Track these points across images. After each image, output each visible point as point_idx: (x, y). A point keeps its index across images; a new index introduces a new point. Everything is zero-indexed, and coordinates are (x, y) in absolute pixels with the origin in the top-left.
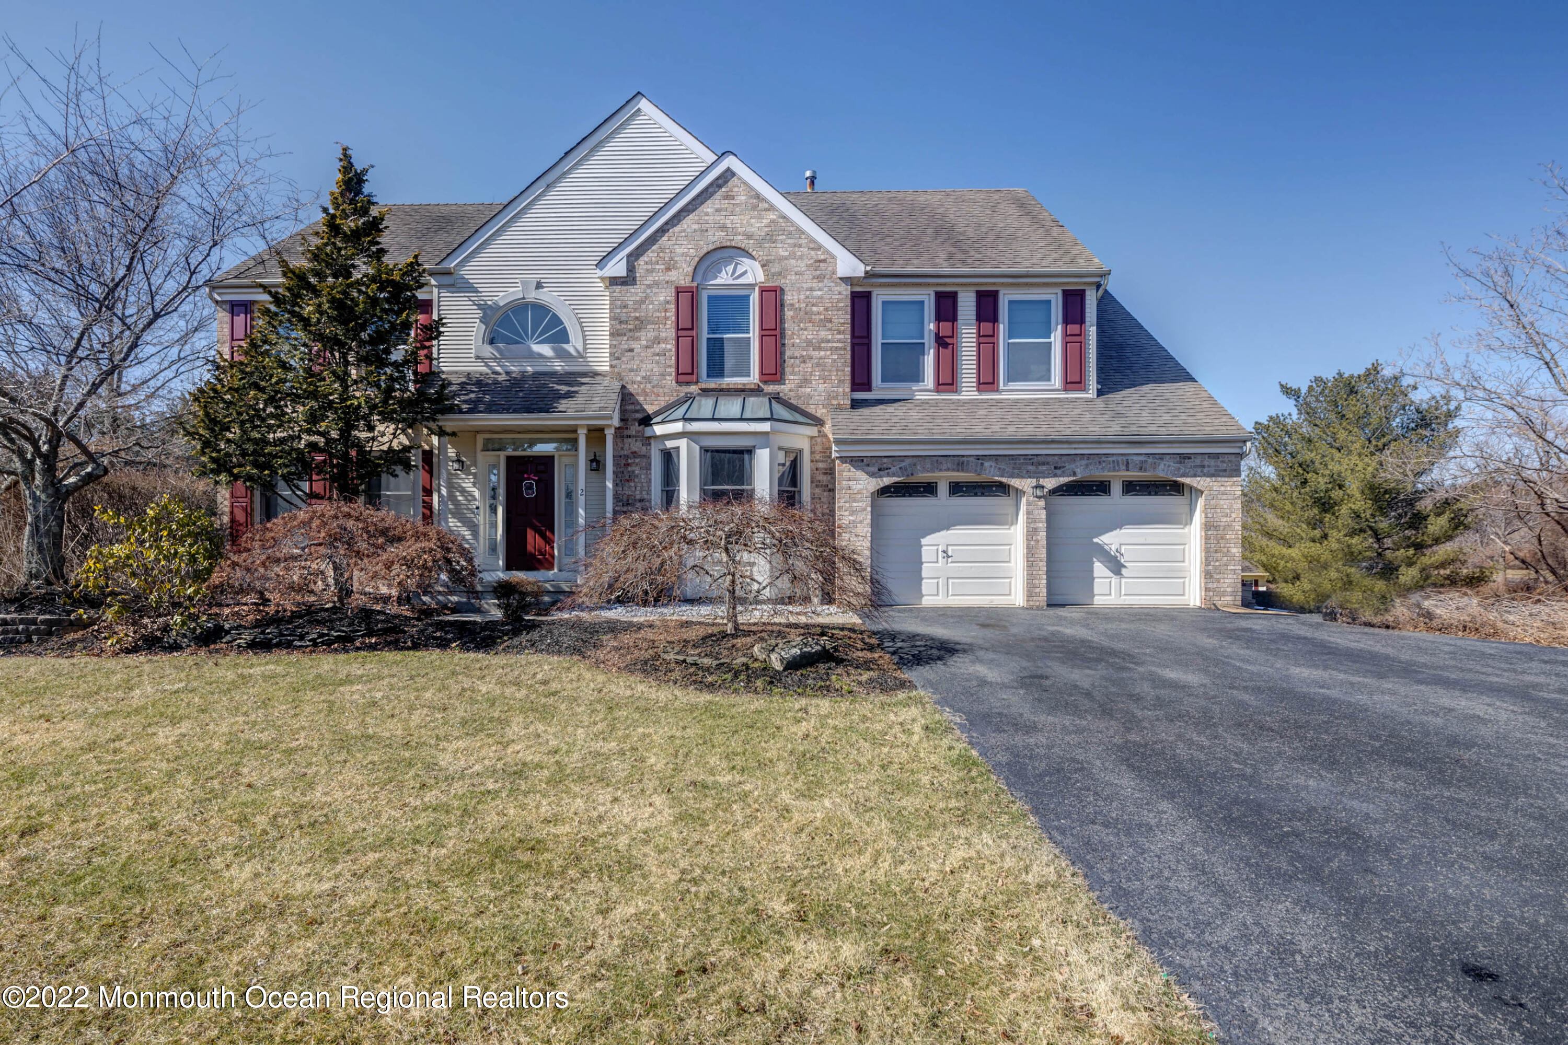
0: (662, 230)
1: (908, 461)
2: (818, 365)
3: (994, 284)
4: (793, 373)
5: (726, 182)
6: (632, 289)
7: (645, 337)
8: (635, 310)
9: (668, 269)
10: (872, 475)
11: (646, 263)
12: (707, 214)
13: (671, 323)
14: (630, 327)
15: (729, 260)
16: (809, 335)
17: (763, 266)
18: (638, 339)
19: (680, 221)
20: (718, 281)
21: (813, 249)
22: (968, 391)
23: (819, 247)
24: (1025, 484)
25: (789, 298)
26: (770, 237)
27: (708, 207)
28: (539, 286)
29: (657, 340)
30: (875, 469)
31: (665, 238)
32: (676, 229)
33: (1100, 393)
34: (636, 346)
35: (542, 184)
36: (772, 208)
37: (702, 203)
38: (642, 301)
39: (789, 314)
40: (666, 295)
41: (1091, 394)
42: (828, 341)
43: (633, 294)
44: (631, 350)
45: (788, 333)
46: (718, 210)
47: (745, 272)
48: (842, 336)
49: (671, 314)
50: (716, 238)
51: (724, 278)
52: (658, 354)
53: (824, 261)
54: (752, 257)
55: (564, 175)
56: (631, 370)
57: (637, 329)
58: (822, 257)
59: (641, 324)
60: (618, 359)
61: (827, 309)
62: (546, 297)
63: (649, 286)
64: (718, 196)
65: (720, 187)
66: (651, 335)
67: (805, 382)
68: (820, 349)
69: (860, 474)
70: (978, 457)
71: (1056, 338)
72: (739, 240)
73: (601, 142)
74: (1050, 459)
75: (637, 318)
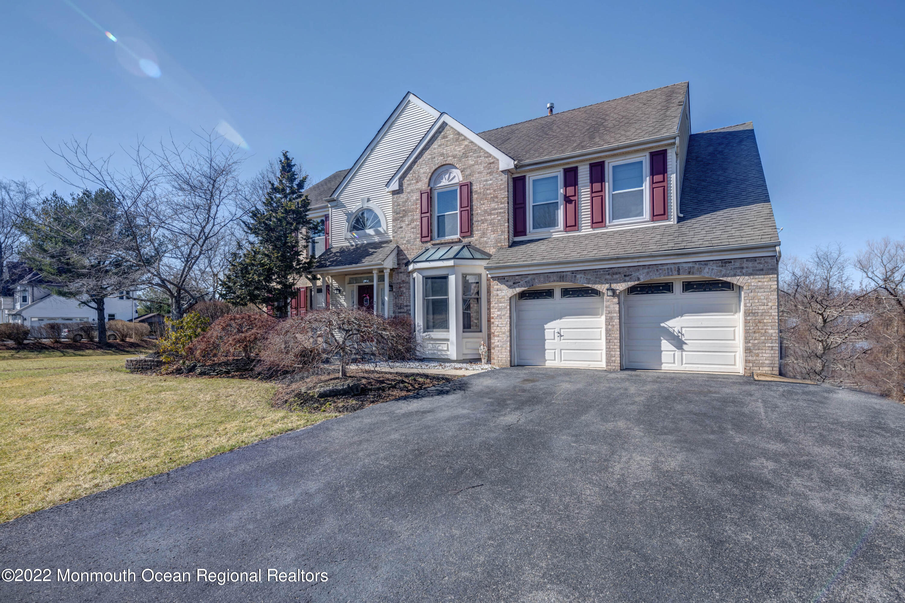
0: (414, 162)
1: (530, 277)
2: (491, 224)
3: (601, 157)
4: (477, 230)
5: (443, 129)
6: (402, 196)
7: (407, 220)
8: (403, 206)
9: (417, 182)
10: (510, 287)
11: (408, 181)
12: (435, 149)
13: (418, 211)
14: (401, 215)
15: (446, 172)
16: (485, 207)
17: (462, 172)
18: (404, 221)
19: (422, 155)
20: (442, 184)
21: (487, 157)
22: (586, 229)
23: (490, 155)
24: (602, 288)
25: (475, 187)
26: (465, 155)
27: (435, 145)
28: (369, 200)
29: (413, 221)
30: (511, 283)
31: (416, 166)
32: (421, 160)
33: (680, 220)
34: (403, 225)
35: (369, 149)
36: (466, 139)
37: (432, 143)
38: (406, 201)
39: (475, 196)
40: (416, 196)
41: (673, 221)
42: (496, 209)
43: (403, 197)
44: (401, 227)
45: (475, 207)
46: (439, 146)
47: (455, 177)
48: (503, 205)
49: (419, 206)
50: (439, 161)
51: (444, 182)
52: (413, 228)
53: (493, 163)
54: (456, 168)
55: (378, 142)
56: (402, 238)
57: (404, 216)
58: (492, 161)
59: (405, 213)
60: (396, 233)
61: (495, 191)
62: (371, 205)
63: (409, 193)
64: (439, 138)
65: (440, 132)
66: (410, 218)
67: (484, 234)
68: (491, 214)
69: (503, 287)
70: (573, 272)
71: (646, 187)
72: (450, 160)
73: (394, 122)
74: (621, 270)
75: (404, 210)
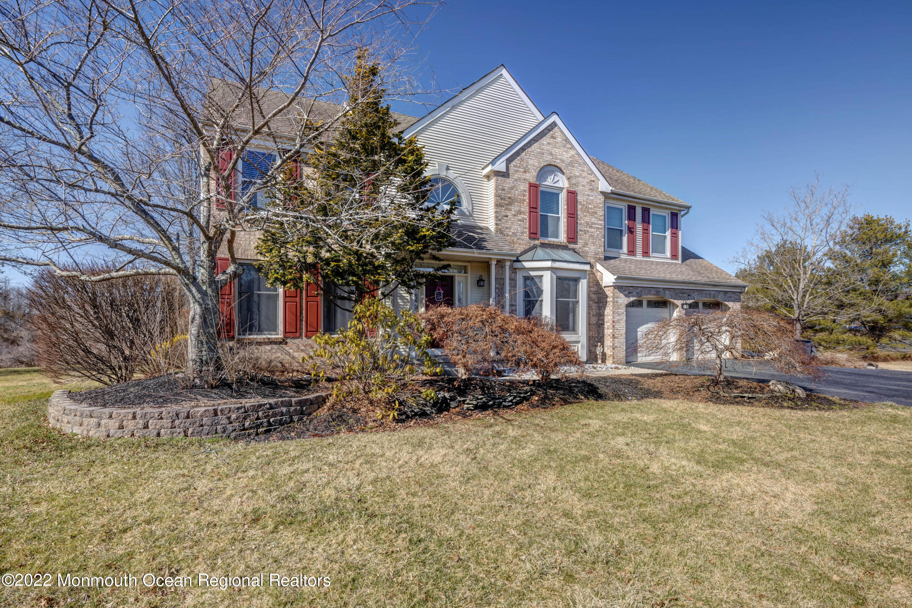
0: (523, 149)
1: (639, 289)
2: (591, 236)
3: (649, 205)
4: (581, 239)
5: (552, 129)
6: (507, 180)
7: (515, 208)
8: (509, 193)
9: (525, 172)
10: (626, 296)
11: (515, 166)
12: (543, 144)
13: (526, 203)
14: (506, 202)
15: (553, 172)
16: (587, 219)
17: (568, 179)
18: (510, 210)
19: (531, 145)
20: (546, 183)
21: (589, 174)
22: (639, 257)
23: (593, 173)
24: (679, 302)
25: (580, 198)
26: (571, 164)
27: (545, 141)
28: (448, 169)
29: (520, 212)
30: (627, 293)
31: (524, 154)
32: (529, 149)
33: (683, 261)
34: (509, 213)
35: (450, 104)
36: (573, 147)
37: (541, 138)
38: (512, 188)
39: (579, 207)
40: (524, 187)
41: (680, 261)
42: (595, 224)
43: (508, 183)
44: (507, 216)
45: (579, 217)
46: (548, 144)
47: (558, 181)
48: (600, 222)
49: (527, 198)
50: (548, 159)
51: (549, 182)
52: (520, 221)
53: (593, 181)
54: (563, 173)
55: (461, 103)
56: (507, 228)
57: (510, 204)
58: (593, 179)
59: (512, 201)
60: (500, 220)
61: (595, 207)
62: (451, 175)
63: (516, 180)
64: (548, 135)
65: (550, 131)
66: (517, 209)
67: (586, 244)
68: (591, 227)
69: (621, 295)
70: (664, 289)
71: (668, 234)
72: (558, 163)
73: (482, 88)
74: (687, 291)
75: (510, 198)
